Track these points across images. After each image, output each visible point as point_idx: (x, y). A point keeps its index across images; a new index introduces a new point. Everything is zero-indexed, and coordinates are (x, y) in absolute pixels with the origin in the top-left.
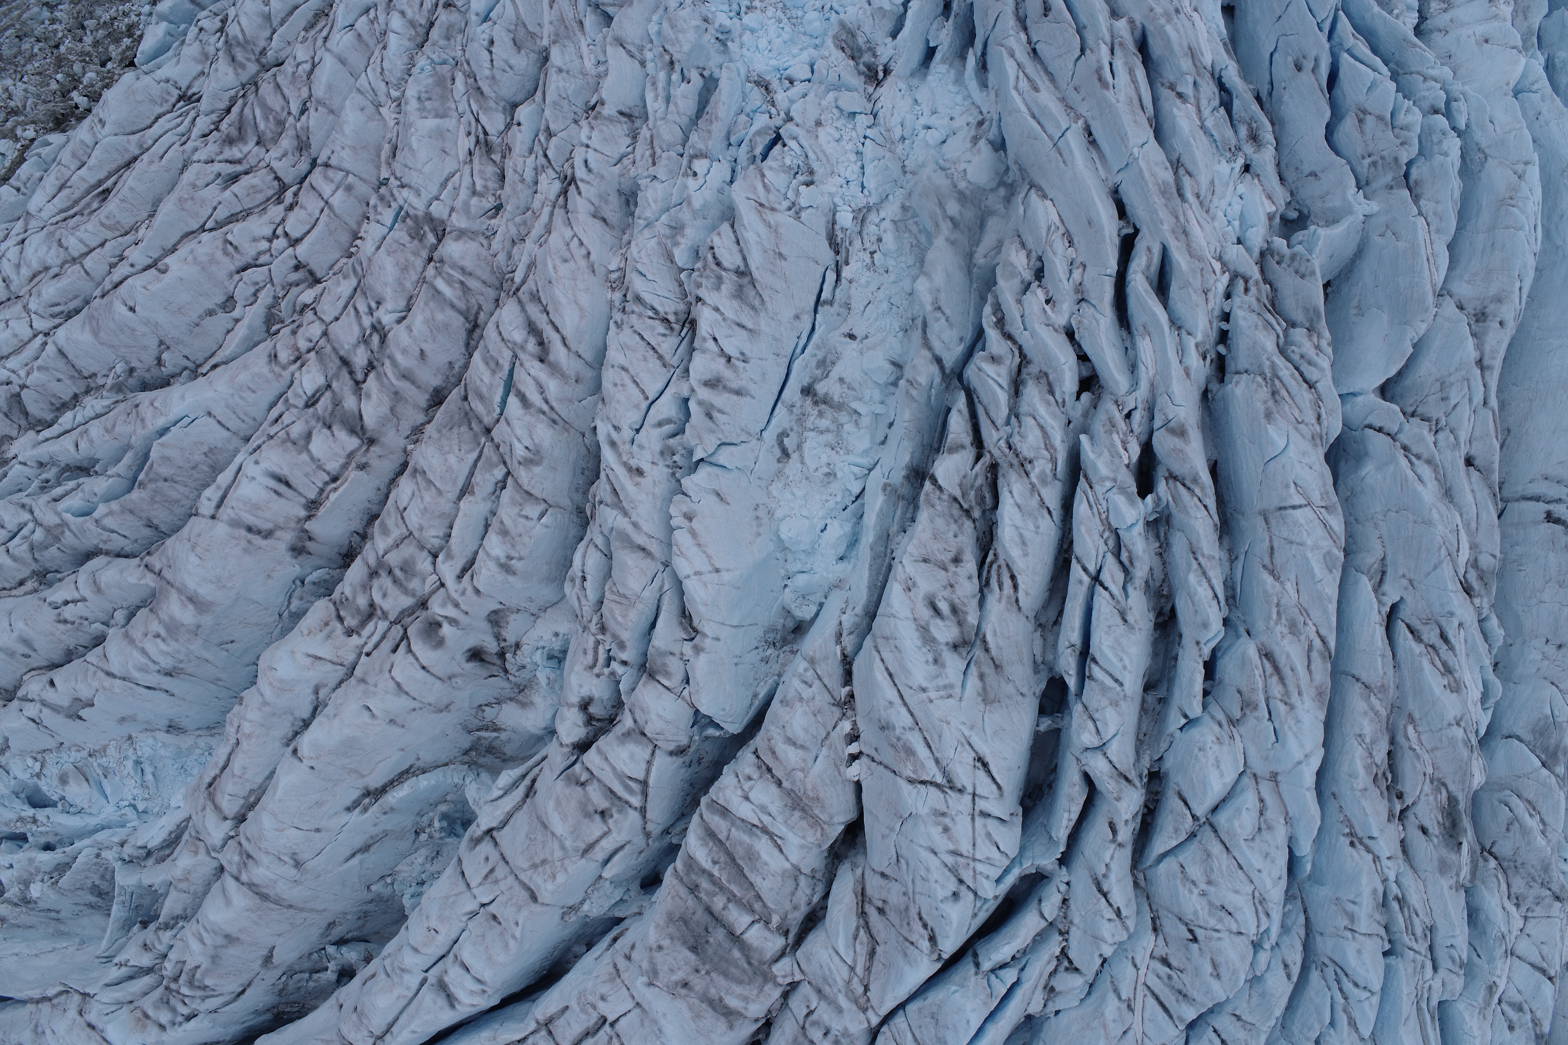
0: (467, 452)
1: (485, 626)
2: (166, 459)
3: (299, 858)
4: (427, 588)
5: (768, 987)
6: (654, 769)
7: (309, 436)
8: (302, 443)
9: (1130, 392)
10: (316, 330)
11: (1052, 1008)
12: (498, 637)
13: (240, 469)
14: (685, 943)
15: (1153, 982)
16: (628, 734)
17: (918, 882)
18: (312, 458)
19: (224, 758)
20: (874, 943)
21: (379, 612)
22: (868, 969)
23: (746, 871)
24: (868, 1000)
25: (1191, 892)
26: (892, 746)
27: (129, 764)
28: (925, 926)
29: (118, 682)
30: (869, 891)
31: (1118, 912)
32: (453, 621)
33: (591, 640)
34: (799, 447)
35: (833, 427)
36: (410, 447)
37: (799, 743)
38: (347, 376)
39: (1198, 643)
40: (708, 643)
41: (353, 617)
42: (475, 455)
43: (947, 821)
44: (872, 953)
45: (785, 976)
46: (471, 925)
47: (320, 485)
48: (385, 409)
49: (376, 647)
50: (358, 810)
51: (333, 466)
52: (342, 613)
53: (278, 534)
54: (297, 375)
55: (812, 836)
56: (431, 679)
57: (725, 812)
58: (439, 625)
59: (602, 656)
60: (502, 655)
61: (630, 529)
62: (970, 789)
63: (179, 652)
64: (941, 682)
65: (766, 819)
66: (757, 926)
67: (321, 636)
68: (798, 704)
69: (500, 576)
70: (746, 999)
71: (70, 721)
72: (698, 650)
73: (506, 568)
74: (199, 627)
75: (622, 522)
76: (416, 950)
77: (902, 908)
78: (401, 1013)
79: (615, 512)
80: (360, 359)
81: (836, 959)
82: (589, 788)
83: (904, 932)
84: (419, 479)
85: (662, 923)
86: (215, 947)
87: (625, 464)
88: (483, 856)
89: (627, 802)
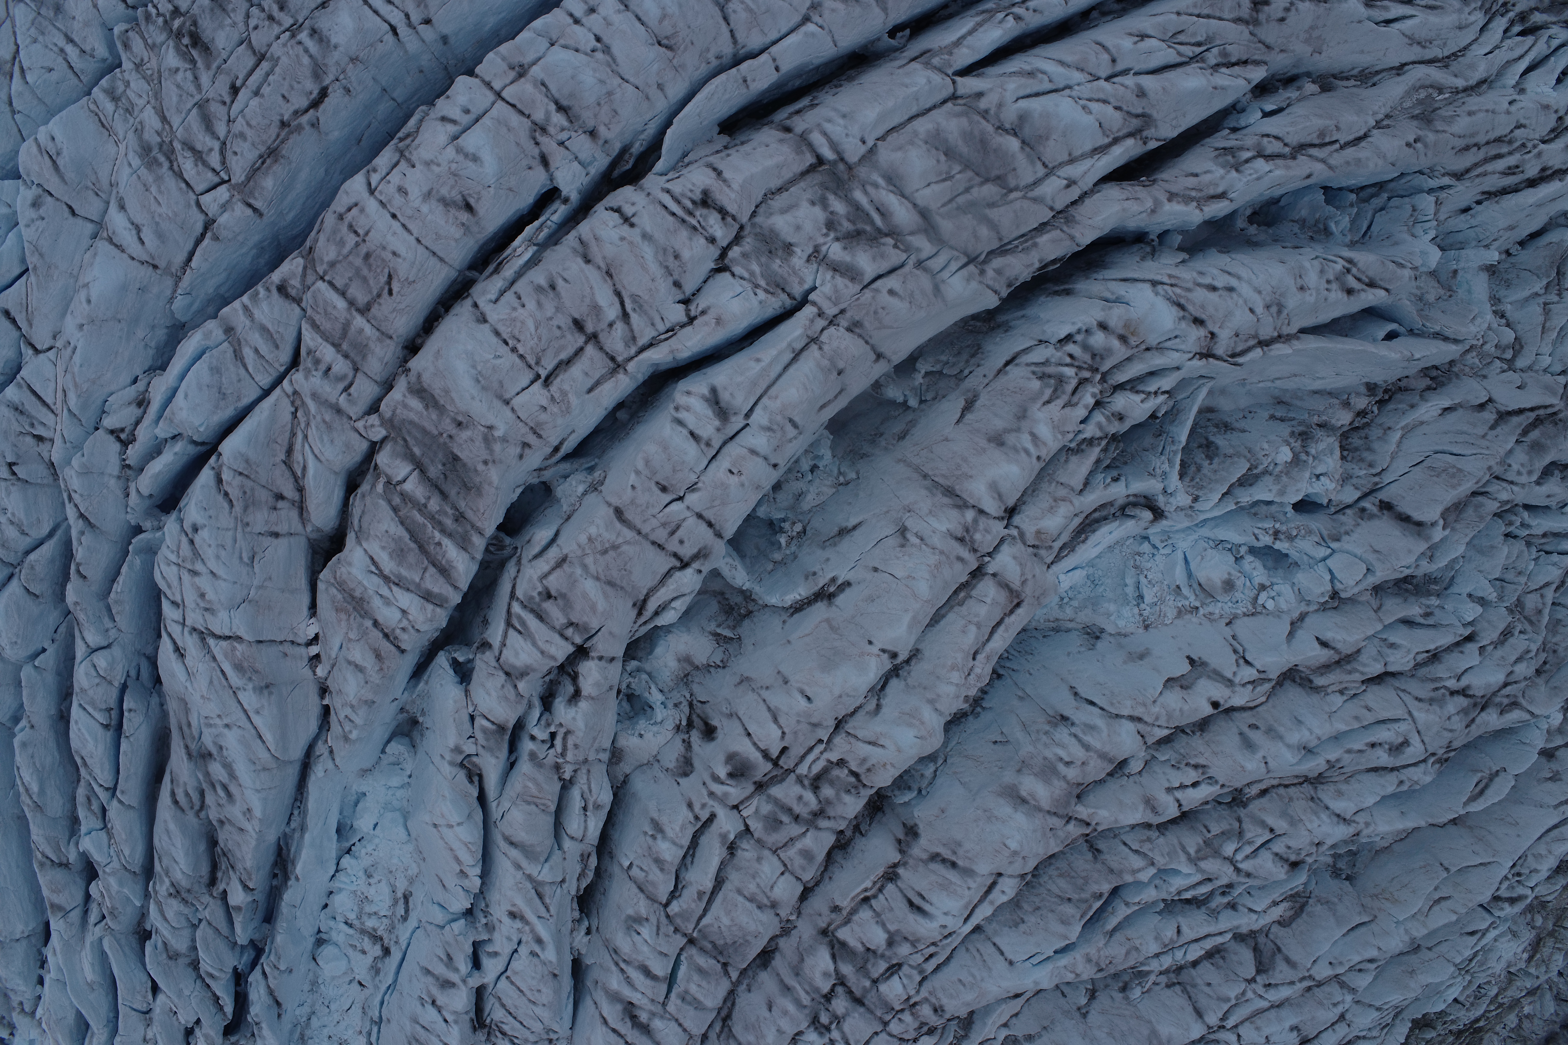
0: (712, 925)
1: (696, 763)
2: (1065, 922)
3: (899, 540)
4: (755, 802)
5: (388, 415)
6: (499, 638)
7: (890, 943)
8: (898, 938)
9: (101, 939)
10: (895, 1027)
11: (141, 385)
12: (688, 745)
13: (966, 920)
14: (464, 465)
15: (49, 419)
16: (523, 674)
17: (229, 542)
18: (884, 925)
19: (996, 636)
20: (288, 463)
21: (806, 782)
22: (293, 434)
23: (407, 536)
24: (293, 403)
25: (13, 514)
26: (256, 672)
27: (1148, 599)
28: (226, 494)
29: (1126, 712)
30: (294, 514)
31: (70, 498)
32: (716, 779)
33: (570, 756)
34: (396, 902)
35: (365, 918)
36: (793, 918)
37: (352, 667)
38: (854, 989)
39: (32, 727)
40: (448, 757)
41: (838, 777)
42: (704, 922)
43: (202, 605)
44: (290, 451)
45: (372, 426)
46: (693, 478)
47: (881, 896)
48: (809, 962)
49: (811, 749)
50: (840, 582)
51: (865, 914)
52: (852, 779)
53: (925, 856)
54: (912, 992)
55: (343, 571)
56: (745, 719)
57: (428, 597)
58: (731, 775)
59: (558, 742)
60: (690, 724)
61: (524, 863)
62: (186, 630)
63: (1046, 745)
64: (213, 730)
65: (385, 591)
66: (399, 478)
67: (873, 761)
68: (354, 702)
69: (664, 820)
70: (405, 406)
71: (1205, 658)
72: (457, 750)
73: (658, 828)
74: (1019, 771)
75: (533, 869)
76: (753, 452)
77: (251, 509)
78: (780, 376)
79: (540, 878)
80: (840, 1004)
81: (317, 452)
82: (563, 620)
83: (249, 484)
84: (765, 901)
85: (486, 487)
86: (1018, 430)
87: (527, 923)
88: (686, 544)
89: (525, 607)
